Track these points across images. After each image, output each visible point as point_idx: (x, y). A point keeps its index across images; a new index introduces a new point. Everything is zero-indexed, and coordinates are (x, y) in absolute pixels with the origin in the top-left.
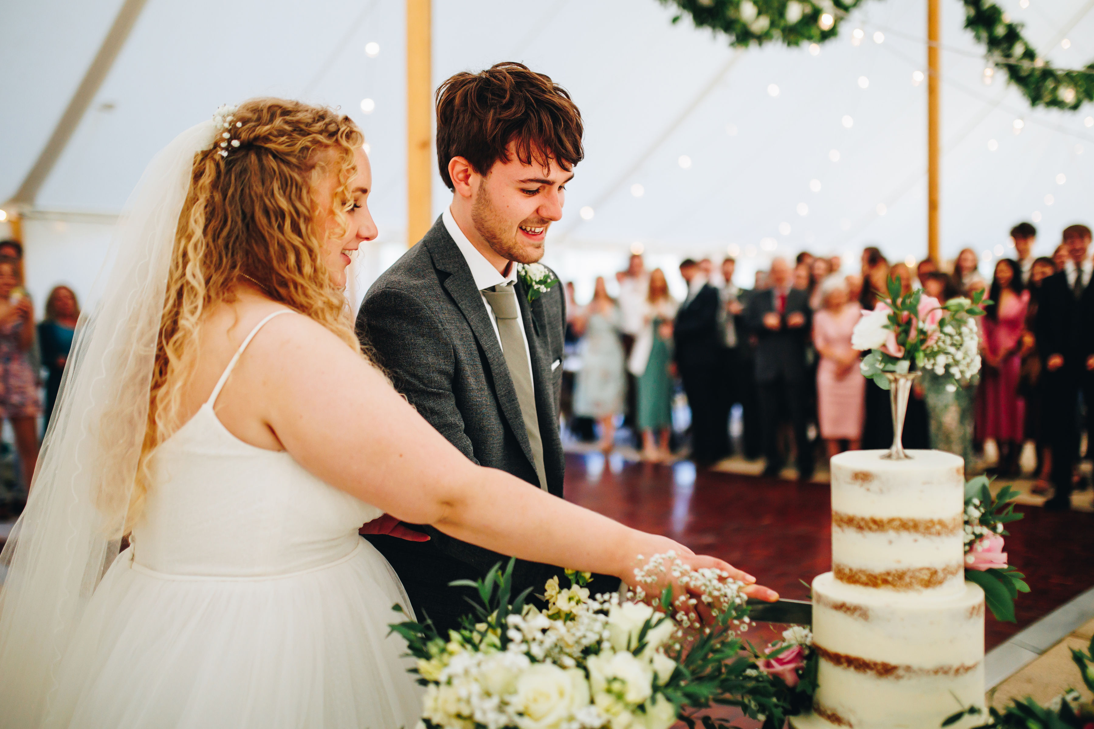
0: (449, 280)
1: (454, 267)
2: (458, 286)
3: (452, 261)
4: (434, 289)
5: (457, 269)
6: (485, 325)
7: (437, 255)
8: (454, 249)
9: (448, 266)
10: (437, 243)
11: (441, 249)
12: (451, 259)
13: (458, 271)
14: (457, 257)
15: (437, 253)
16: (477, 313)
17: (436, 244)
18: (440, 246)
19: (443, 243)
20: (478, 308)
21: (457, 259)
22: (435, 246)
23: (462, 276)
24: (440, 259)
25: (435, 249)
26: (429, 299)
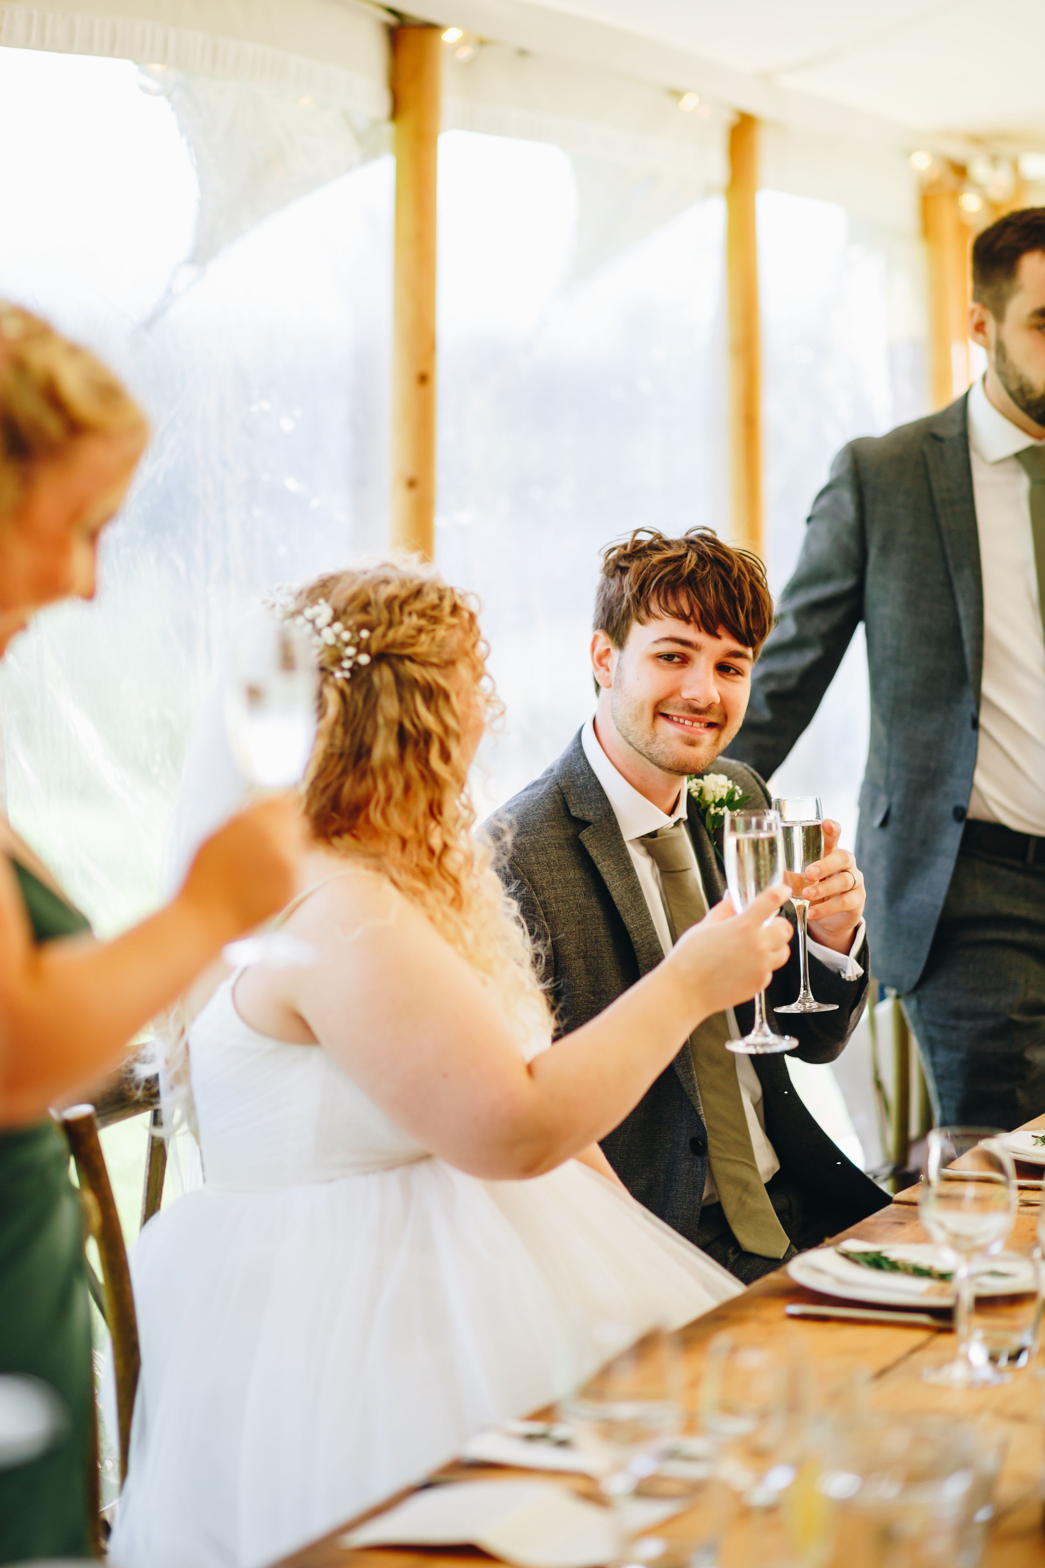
0: (588, 831)
1: (595, 814)
2: (600, 840)
3: (593, 806)
4: (547, 853)
5: (600, 817)
6: (635, 897)
7: (572, 797)
8: (597, 790)
9: (587, 813)
10: (573, 780)
11: (579, 788)
12: (592, 803)
13: (601, 820)
14: (600, 802)
15: (573, 794)
16: (624, 878)
17: (572, 782)
18: (577, 784)
19: (581, 780)
20: (626, 873)
21: (600, 805)
22: (570, 783)
23: (607, 827)
24: (577, 803)
25: (570, 788)
26: (536, 868)
